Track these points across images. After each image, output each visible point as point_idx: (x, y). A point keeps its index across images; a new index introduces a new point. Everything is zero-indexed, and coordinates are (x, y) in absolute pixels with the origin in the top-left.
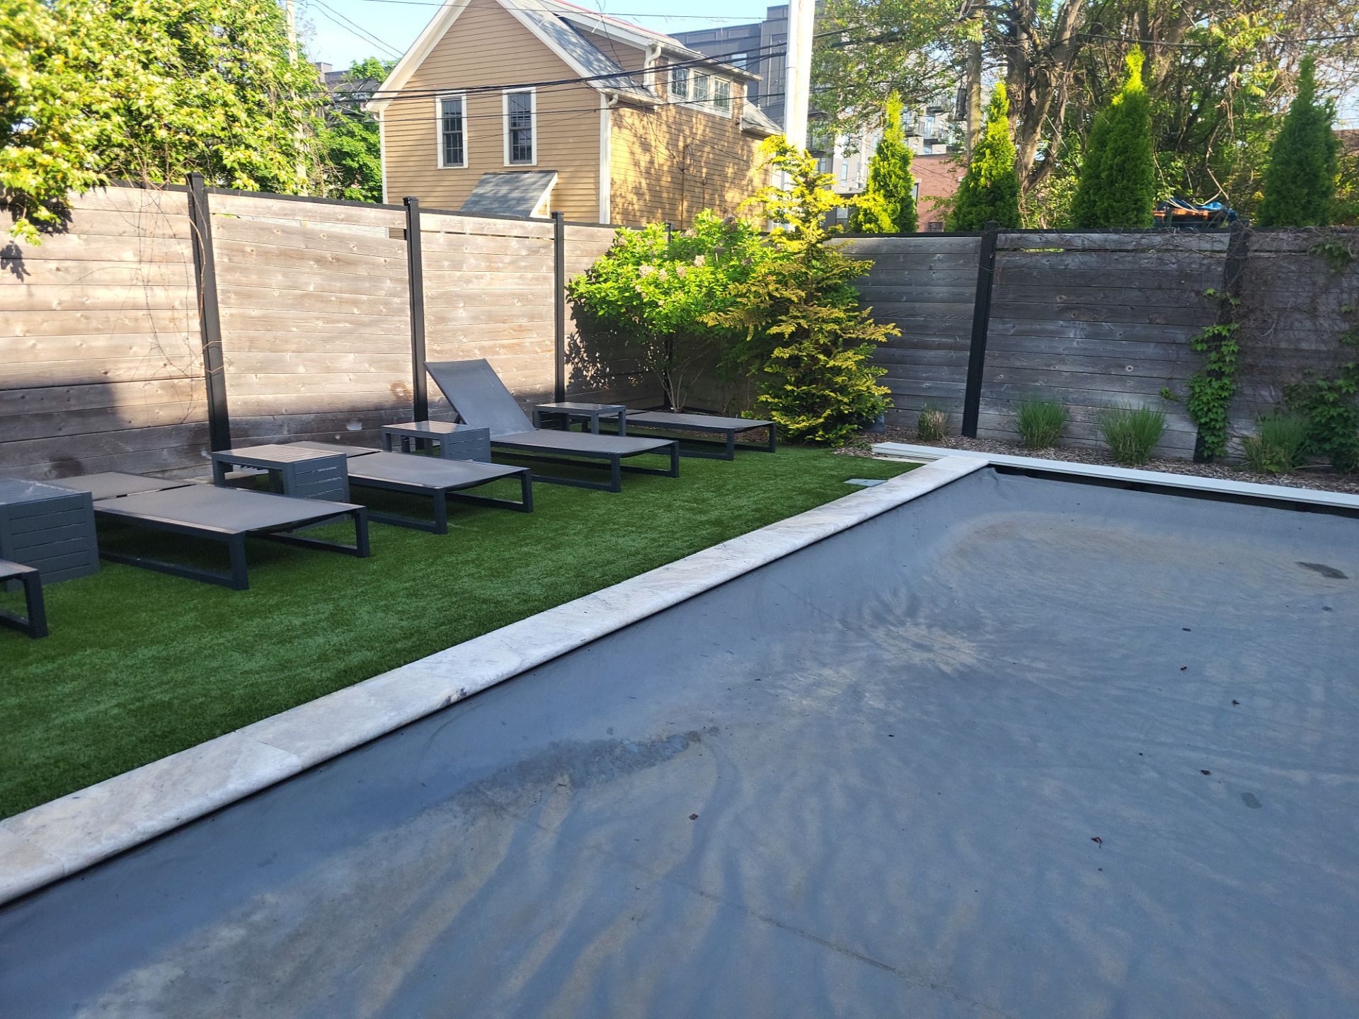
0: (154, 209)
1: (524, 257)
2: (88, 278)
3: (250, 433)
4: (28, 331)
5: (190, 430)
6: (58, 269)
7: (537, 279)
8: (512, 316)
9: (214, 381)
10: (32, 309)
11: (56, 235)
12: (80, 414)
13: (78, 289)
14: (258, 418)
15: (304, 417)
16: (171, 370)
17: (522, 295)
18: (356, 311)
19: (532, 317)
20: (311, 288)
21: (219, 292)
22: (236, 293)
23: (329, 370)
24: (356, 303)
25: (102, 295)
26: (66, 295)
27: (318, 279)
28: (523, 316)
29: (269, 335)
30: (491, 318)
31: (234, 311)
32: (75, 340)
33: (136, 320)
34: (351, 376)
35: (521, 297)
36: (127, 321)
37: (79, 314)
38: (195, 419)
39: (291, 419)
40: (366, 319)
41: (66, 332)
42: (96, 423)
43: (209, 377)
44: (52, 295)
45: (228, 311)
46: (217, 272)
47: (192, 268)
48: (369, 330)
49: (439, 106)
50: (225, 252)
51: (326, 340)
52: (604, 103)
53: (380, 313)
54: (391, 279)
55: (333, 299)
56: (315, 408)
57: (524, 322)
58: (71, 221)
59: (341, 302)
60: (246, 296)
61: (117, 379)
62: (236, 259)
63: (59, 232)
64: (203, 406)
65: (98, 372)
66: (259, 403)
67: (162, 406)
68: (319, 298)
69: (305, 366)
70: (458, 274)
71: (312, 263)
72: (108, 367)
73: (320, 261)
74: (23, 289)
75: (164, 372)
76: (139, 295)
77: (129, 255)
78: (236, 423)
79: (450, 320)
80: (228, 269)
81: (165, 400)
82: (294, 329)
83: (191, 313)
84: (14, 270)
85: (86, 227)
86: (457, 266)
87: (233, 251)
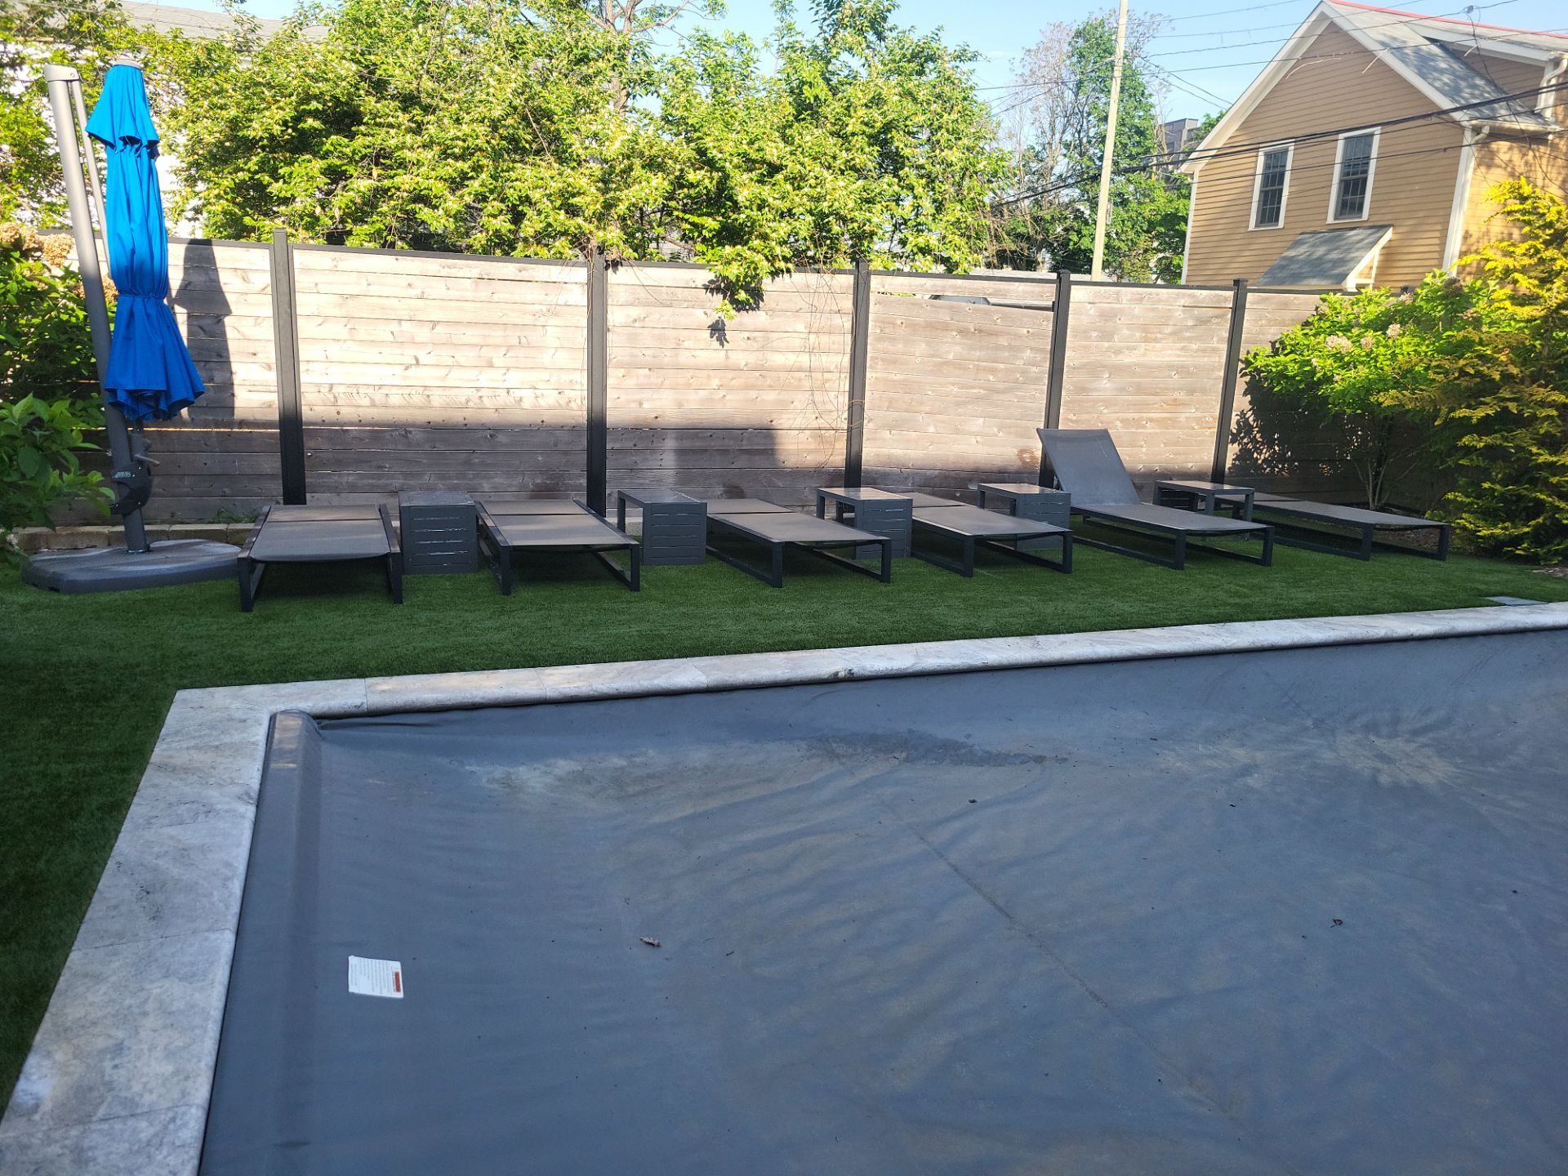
0: (826, 289)
1: (1189, 328)
2: (769, 345)
3: (878, 481)
4: (721, 386)
5: (829, 473)
6: (748, 338)
7: (1204, 351)
8: (1166, 389)
9: (854, 433)
10: (727, 368)
11: (750, 312)
12: (747, 452)
13: (760, 354)
14: (887, 469)
15: (929, 472)
16: (821, 423)
17: (1183, 367)
18: (991, 377)
19: (1191, 391)
20: (951, 357)
21: (868, 359)
22: (883, 360)
23: (957, 431)
24: (992, 371)
25: (778, 359)
26: (752, 358)
27: (958, 349)
28: (1181, 389)
29: (907, 397)
30: (1139, 390)
31: (879, 375)
32: (753, 394)
33: (800, 380)
34: (979, 439)
35: (1181, 370)
36: (792, 381)
37: (758, 374)
38: (834, 465)
39: (916, 473)
40: (1001, 386)
41: (748, 387)
42: (760, 461)
43: (850, 430)
44: (740, 358)
45: (874, 375)
46: (869, 341)
47: (849, 339)
48: (1001, 397)
49: (1261, 160)
50: (878, 324)
51: (958, 404)
52: (1468, 138)
53: (1016, 381)
54: (1032, 349)
55: (971, 366)
56: (939, 465)
57: (1181, 396)
58: (763, 301)
59: (978, 369)
60: (891, 362)
61: (779, 427)
62: (887, 330)
63: (753, 309)
64: (842, 454)
65: (765, 422)
66: (889, 456)
67: (810, 452)
68: (958, 365)
69: (936, 427)
70: (1106, 344)
71: (955, 333)
72: (774, 416)
73: (962, 332)
74: (722, 354)
75: (815, 424)
76: (804, 360)
77: (801, 327)
78: (867, 472)
79: (1091, 390)
80: (879, 339)
81: (813, 446)
82: (930, 393)
83: (843, 376)
84: (718, 339)
85: (773, 305)
86: (1107, 336)
87: (885, 323)
